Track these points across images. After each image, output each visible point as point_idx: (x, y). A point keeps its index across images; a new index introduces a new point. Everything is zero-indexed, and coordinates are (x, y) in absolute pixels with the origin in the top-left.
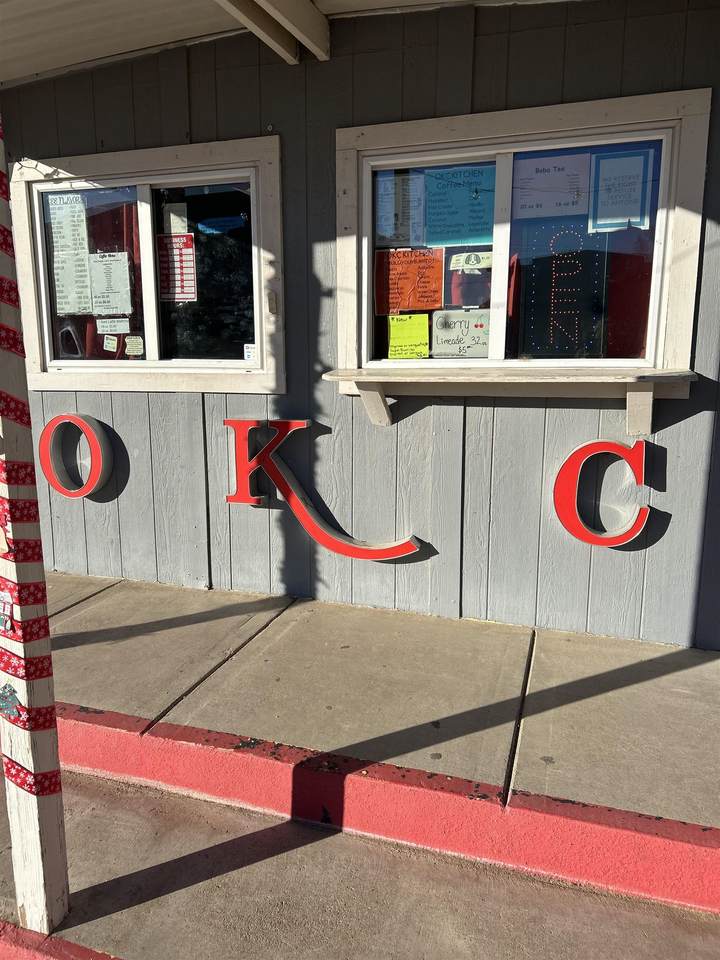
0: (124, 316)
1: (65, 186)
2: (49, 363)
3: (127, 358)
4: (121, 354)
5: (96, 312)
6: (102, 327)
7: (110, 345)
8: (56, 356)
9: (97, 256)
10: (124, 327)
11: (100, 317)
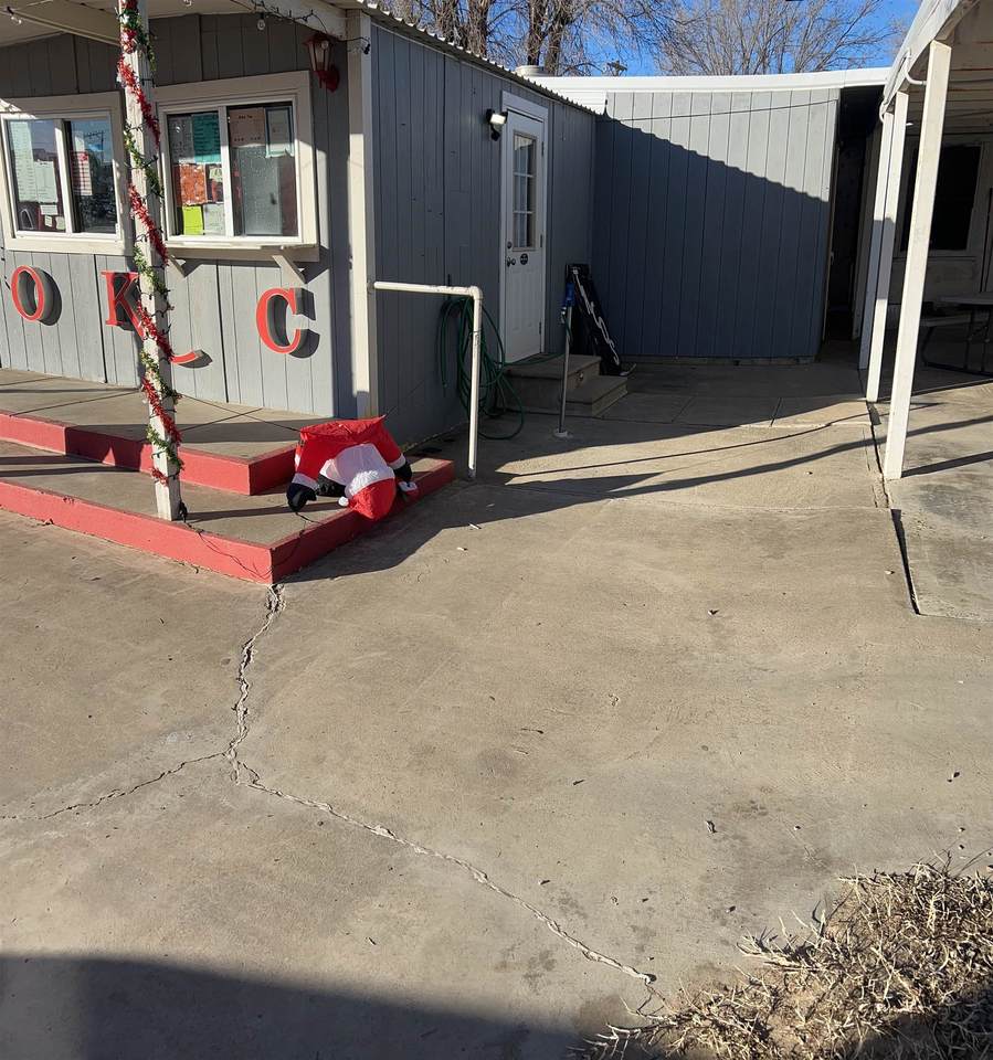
0: (54, 203)
1: (16, 116)
2: (16, 233)
3: (56, 231)
4: (53, 229)
5: (40, 200)
6: (44, 210)
7: (49, 222)
8: (20, 229)
9: (38, 163)
10: (54, 210)
11: (42, 203)
